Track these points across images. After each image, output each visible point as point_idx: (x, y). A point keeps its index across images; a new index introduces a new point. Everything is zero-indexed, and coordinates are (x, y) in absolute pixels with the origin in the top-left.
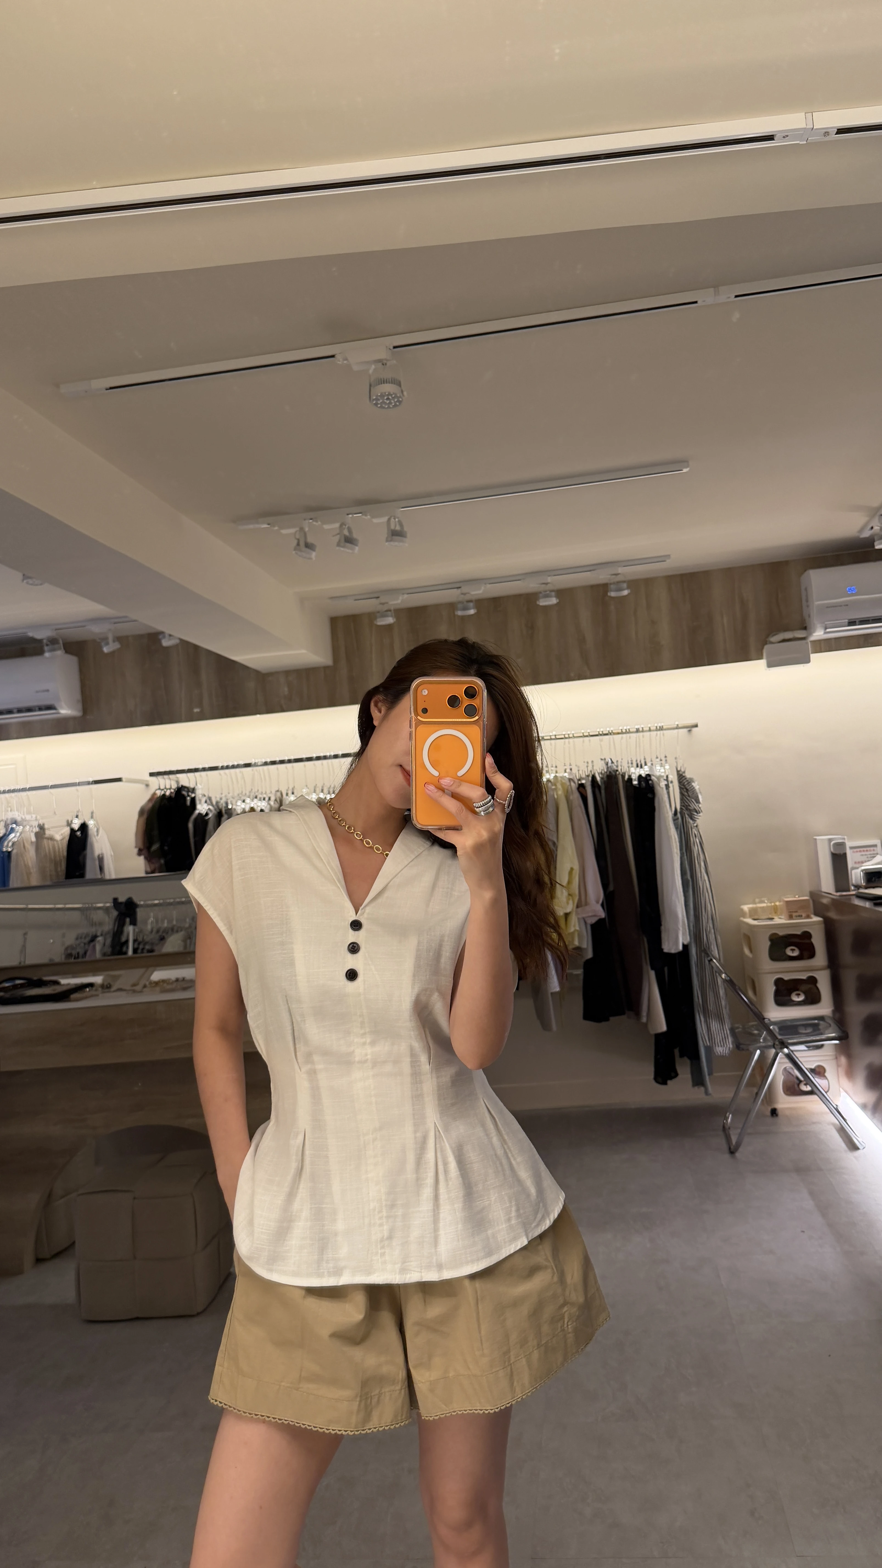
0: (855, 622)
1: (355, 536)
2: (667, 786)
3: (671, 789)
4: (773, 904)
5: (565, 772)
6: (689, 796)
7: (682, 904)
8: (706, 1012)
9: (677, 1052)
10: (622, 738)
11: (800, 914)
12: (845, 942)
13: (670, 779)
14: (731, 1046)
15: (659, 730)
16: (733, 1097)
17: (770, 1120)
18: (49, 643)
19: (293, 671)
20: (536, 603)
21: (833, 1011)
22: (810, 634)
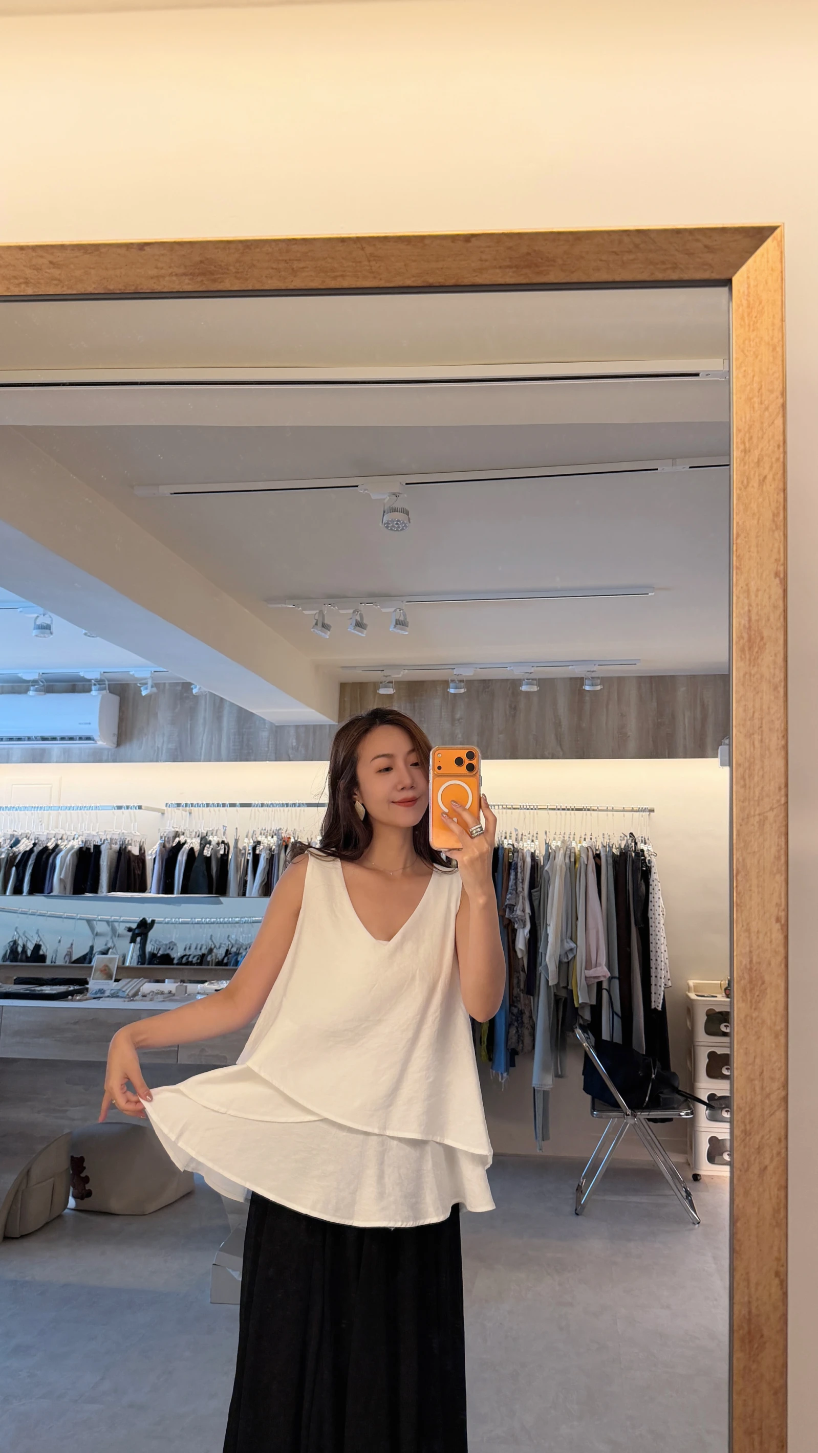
1: (365, 622)
17: (693, 1183)
18: (96, 683)
19: (303, 725)
20: (519, 688)
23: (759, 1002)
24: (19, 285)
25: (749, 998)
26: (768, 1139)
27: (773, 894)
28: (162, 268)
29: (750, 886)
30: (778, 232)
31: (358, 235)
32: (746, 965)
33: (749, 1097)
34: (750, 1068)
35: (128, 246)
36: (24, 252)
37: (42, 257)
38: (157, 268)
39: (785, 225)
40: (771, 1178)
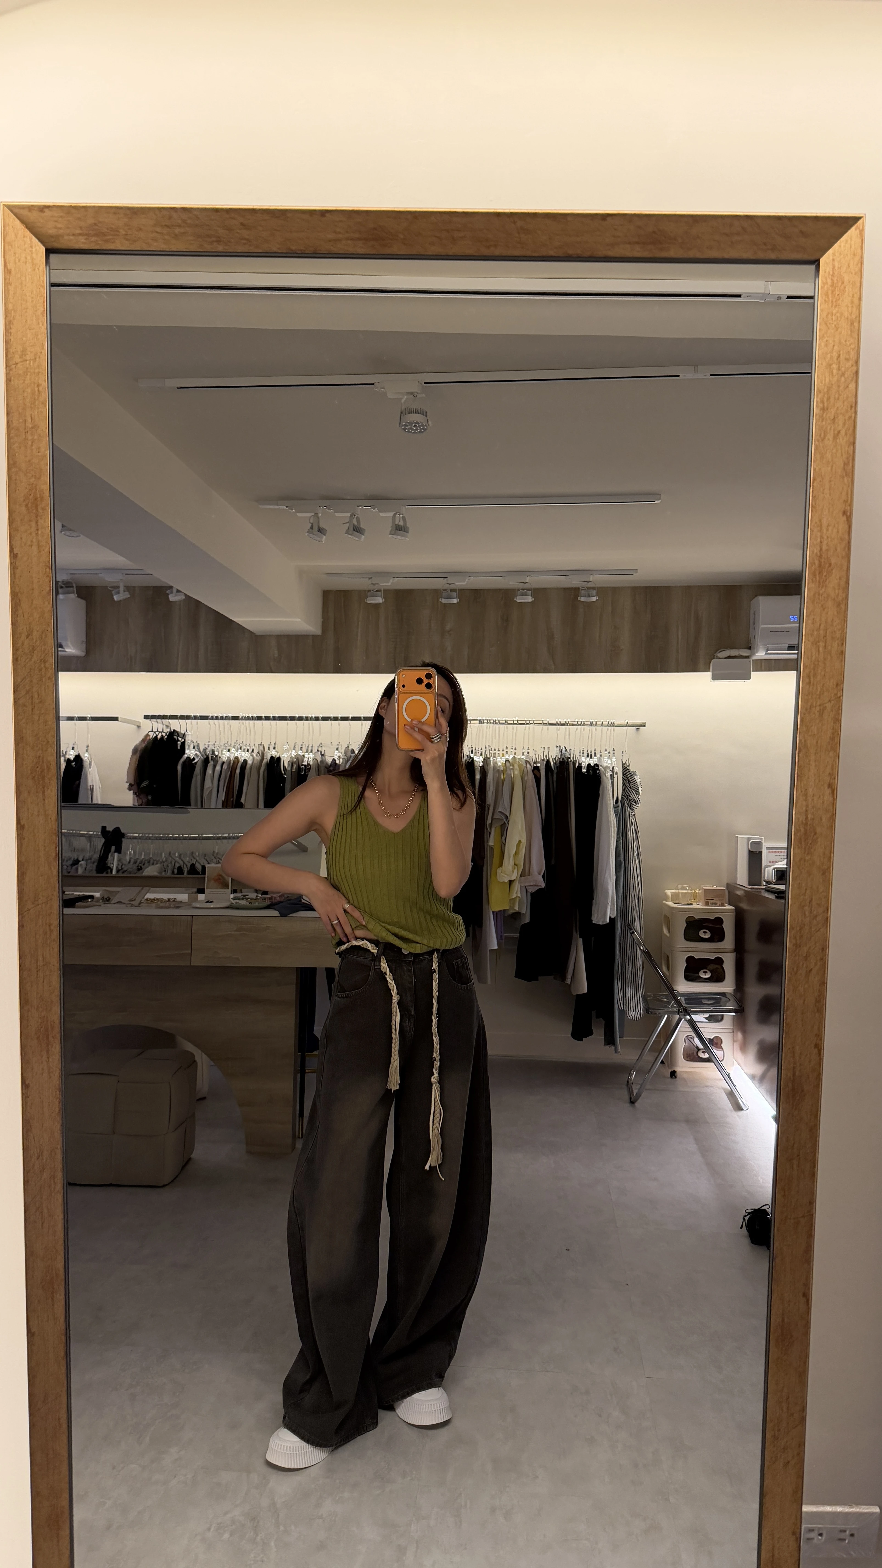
0: (794, 647)
1: (362, 526)
2: (612, 777)
3: (615, 779)
4: (693, 891)
5: (523, 754)
6: (630, 788)
7: (613, 883)
8: (623, 979)
9: (594, 1013)
10: (577, 729)
11: (716, 902)
12: (752, 930)
13: (615, 770)
14: (642, 1013)
15: (611, 726)
16: (639, 1058)
17: (670, 1080)
19: (285, 636)
20: (514, 599)
21: (734, 989)
22: (753, 654)
23: (811, 848)
24: (212, 243)
25: (803, 846)
26: (813, 949)
27: (827, 766)
28: (340, 233)
29: (810, 761)
30: (860, 222)
31: (512, 211)
32: (802, 822)
33: (800, 919)
34: (802, 897)
35: (312, 213)
36: (218, 214)
37: (234, 219)
38: (335, 232)
39: (867, 215)
40: (815, 978)
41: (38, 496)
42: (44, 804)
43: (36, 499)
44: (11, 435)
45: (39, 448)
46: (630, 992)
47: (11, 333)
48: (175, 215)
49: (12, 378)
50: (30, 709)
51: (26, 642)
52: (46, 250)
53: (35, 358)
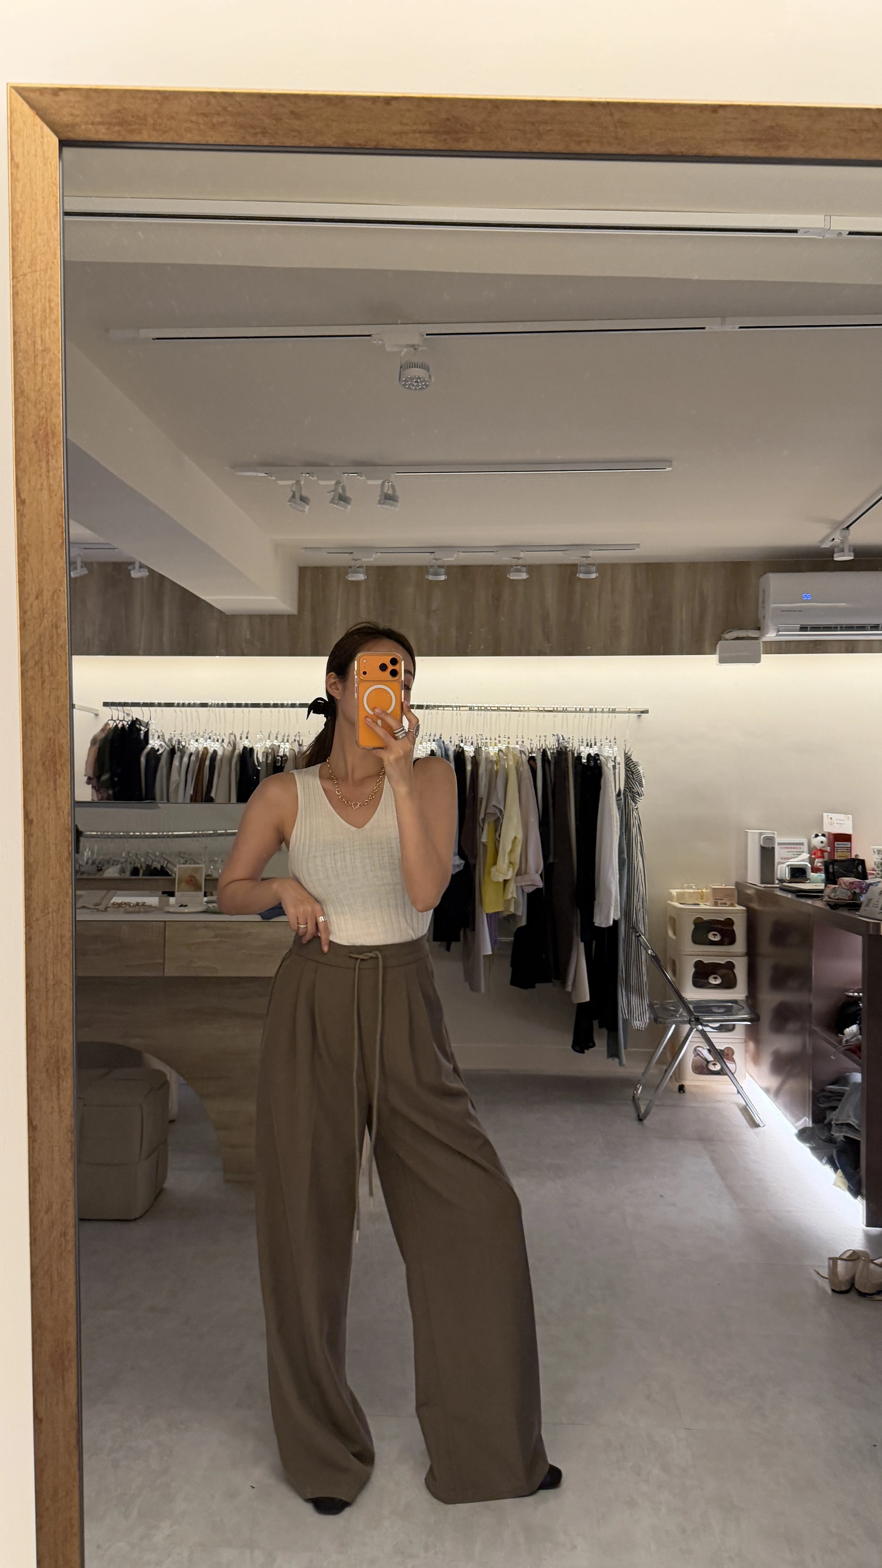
0: (807, 627)
1: (348, 494)
2: (614, 766)
3: (617, 770)
4: (701, 890)
5: (517, 744)
6: (634, 779)
7: (616, 882)
8: (628, 988)
9: (596, 1023)
10: (575, 716)
11: (725, 901)
12: (765, 932)
13: (617, 761)
14: (648, 1021)
15: (612, 712)
16: (644, 1072)
17: (677, 1094)
19: (258, 616)
20: (505, 576)
21: (746, 996)
22: (763, 635)
24: (256, 134)
28: (406, 124)
35: (375, 100)
36: (266, 100)
37: (283, 106)
38: (401, 124)
41: (49, 431)
42: (55, 795)
43: (47, 435)
44: (19, 359)
45: (51, 375)
46: (635, 1000)
47: (18, 239)
48: (213, 101)
49: (20, 292)
50: (40, 684)
51: (36, 603)
52: (60, 141)
53: (47, 269)
